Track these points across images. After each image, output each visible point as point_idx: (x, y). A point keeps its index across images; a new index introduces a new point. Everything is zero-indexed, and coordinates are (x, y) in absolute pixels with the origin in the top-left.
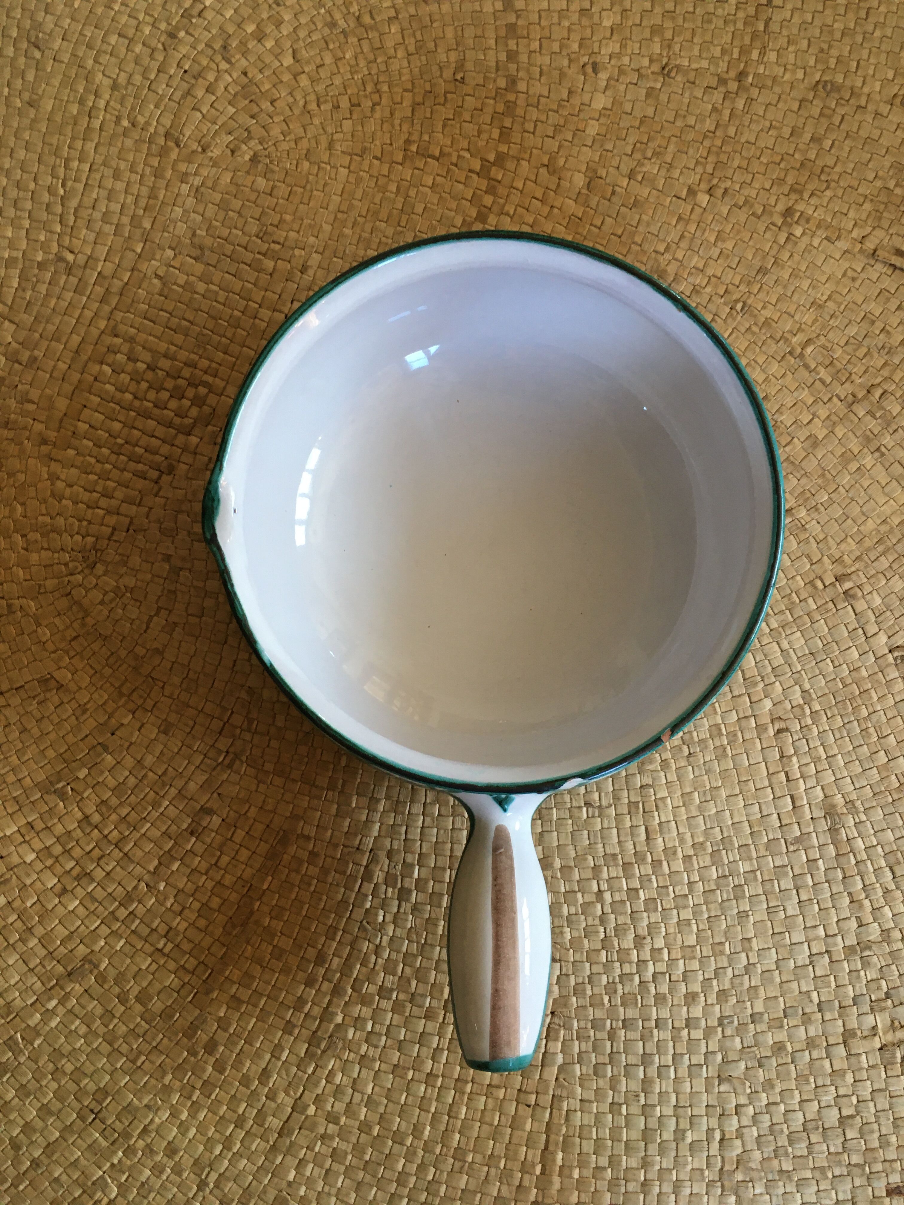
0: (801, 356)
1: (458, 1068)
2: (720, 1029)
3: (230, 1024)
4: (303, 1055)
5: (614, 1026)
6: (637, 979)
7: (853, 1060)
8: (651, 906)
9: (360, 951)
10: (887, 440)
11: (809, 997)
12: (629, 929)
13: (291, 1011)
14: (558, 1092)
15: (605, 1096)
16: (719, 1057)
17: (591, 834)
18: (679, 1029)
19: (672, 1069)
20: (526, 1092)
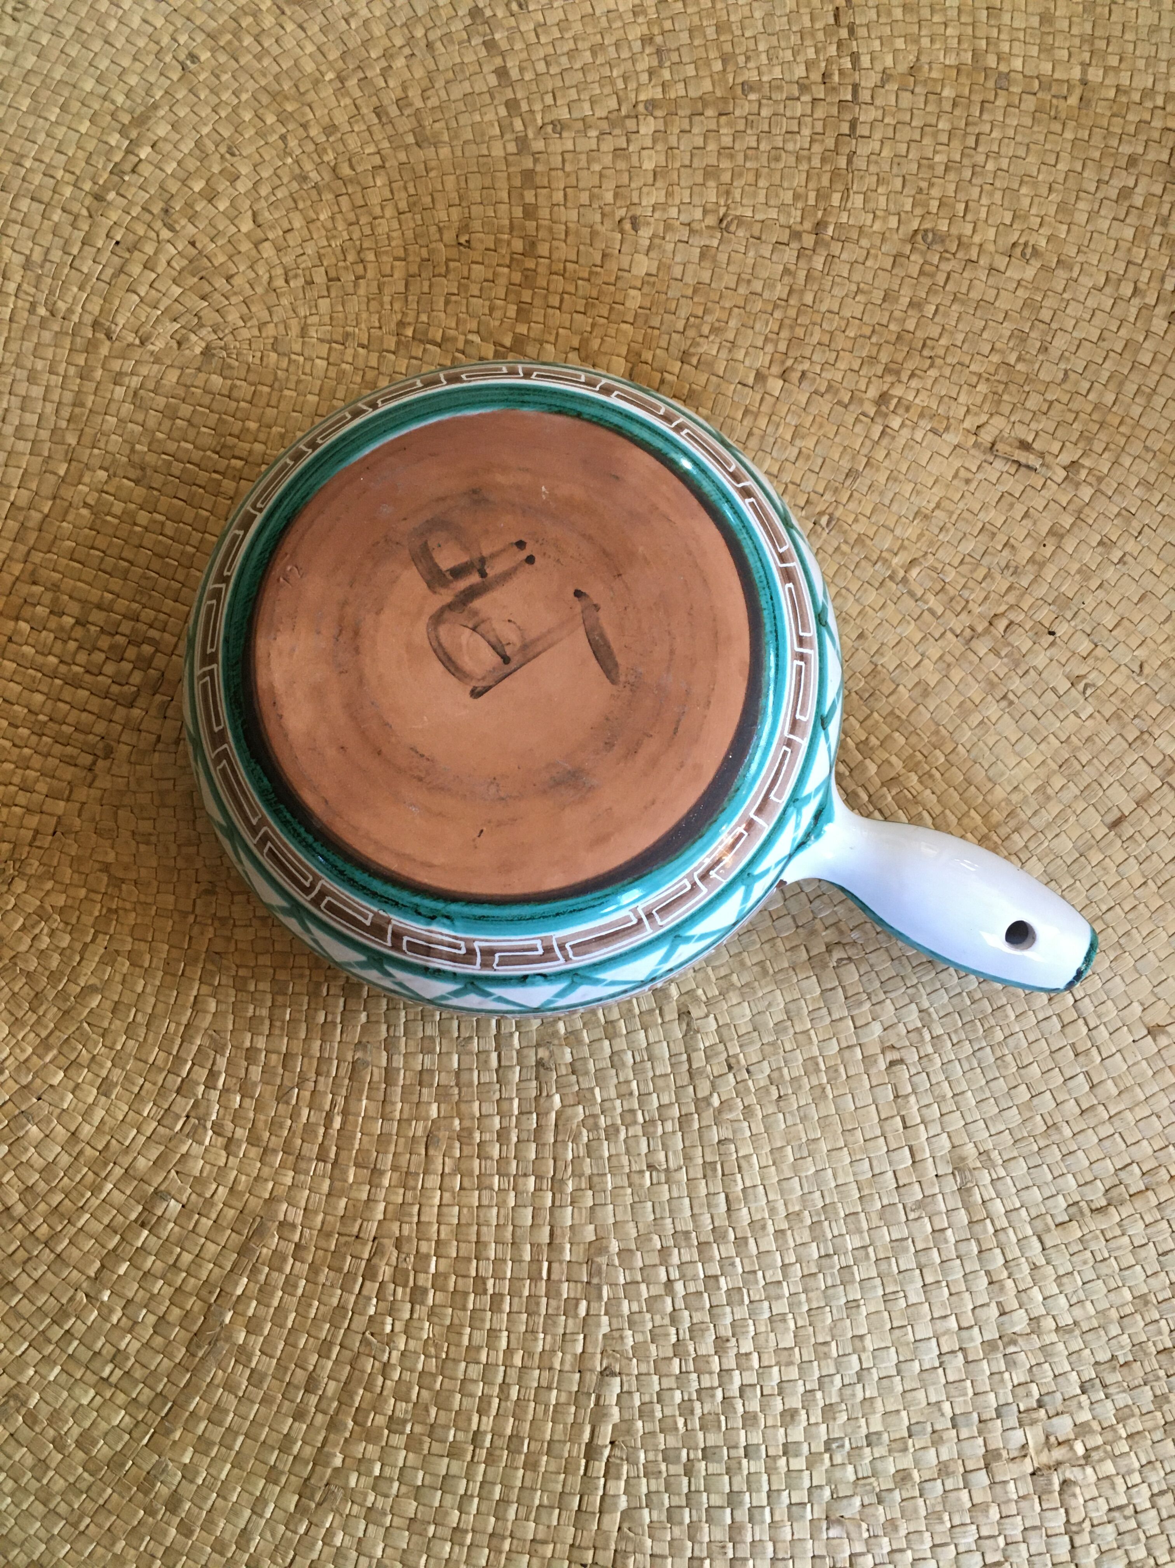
0: (905, 580)
1: (493, 1520)
2: (827, 1456)
3: (197, 1473)
4: (292, 1509)
5: (692, 1456)
6: (719, 1394)
7: (998, 1488)
8: (736, 1297)
9: (363, 1371)
10: (1016, 684)
11: (940, 1410)
12: (708, 1329)
13: (276, 1452)
14: (622, 1546)
15: (682, 1549)
16: (827, 1493)
17: (657, 1206)
18: (775, 1458)
19: (767, 1510)
20: (579, 1547)
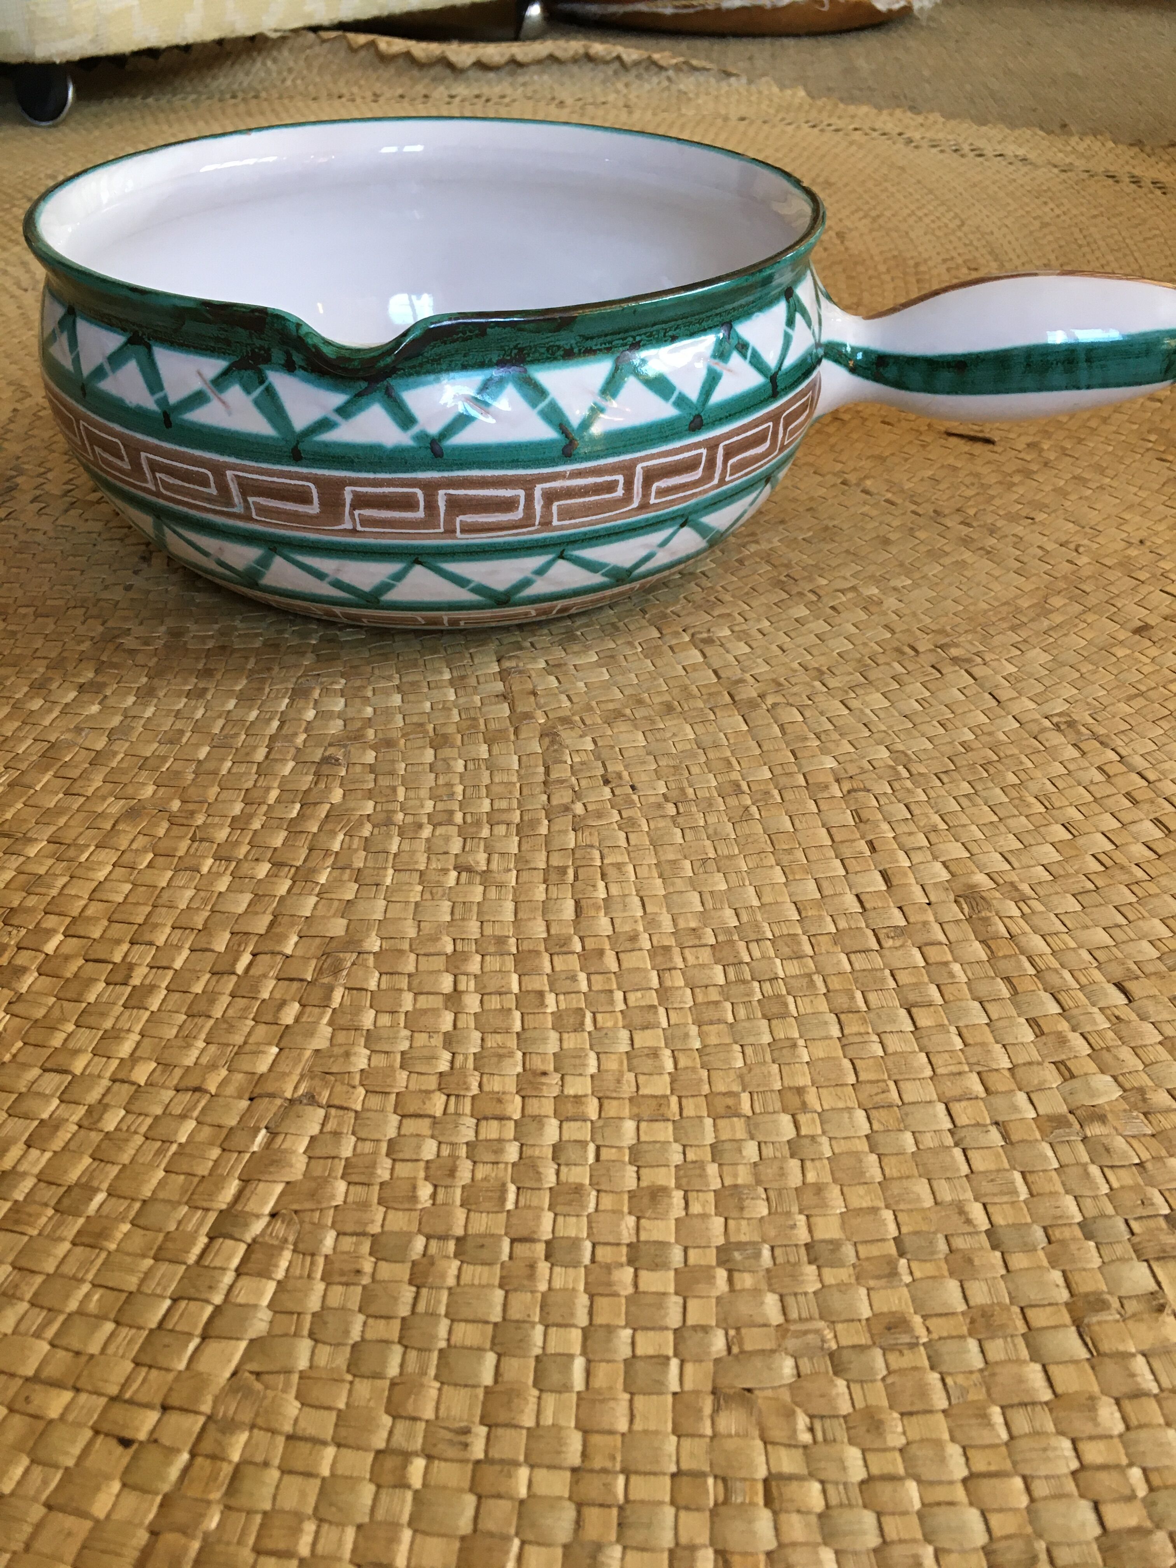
2: (721, 1274)
5: (433, 1251)
6: (512, 1151)
7: (1110, 1369)
8: (570, 1021)
11: (962, 1215)
12: (511, 1054)
14: (229, 1409)
16: (718, 1342)
17: (459, 906)
18: (608, 1268)
19: (579, 1365)
20: (130, 1403)
